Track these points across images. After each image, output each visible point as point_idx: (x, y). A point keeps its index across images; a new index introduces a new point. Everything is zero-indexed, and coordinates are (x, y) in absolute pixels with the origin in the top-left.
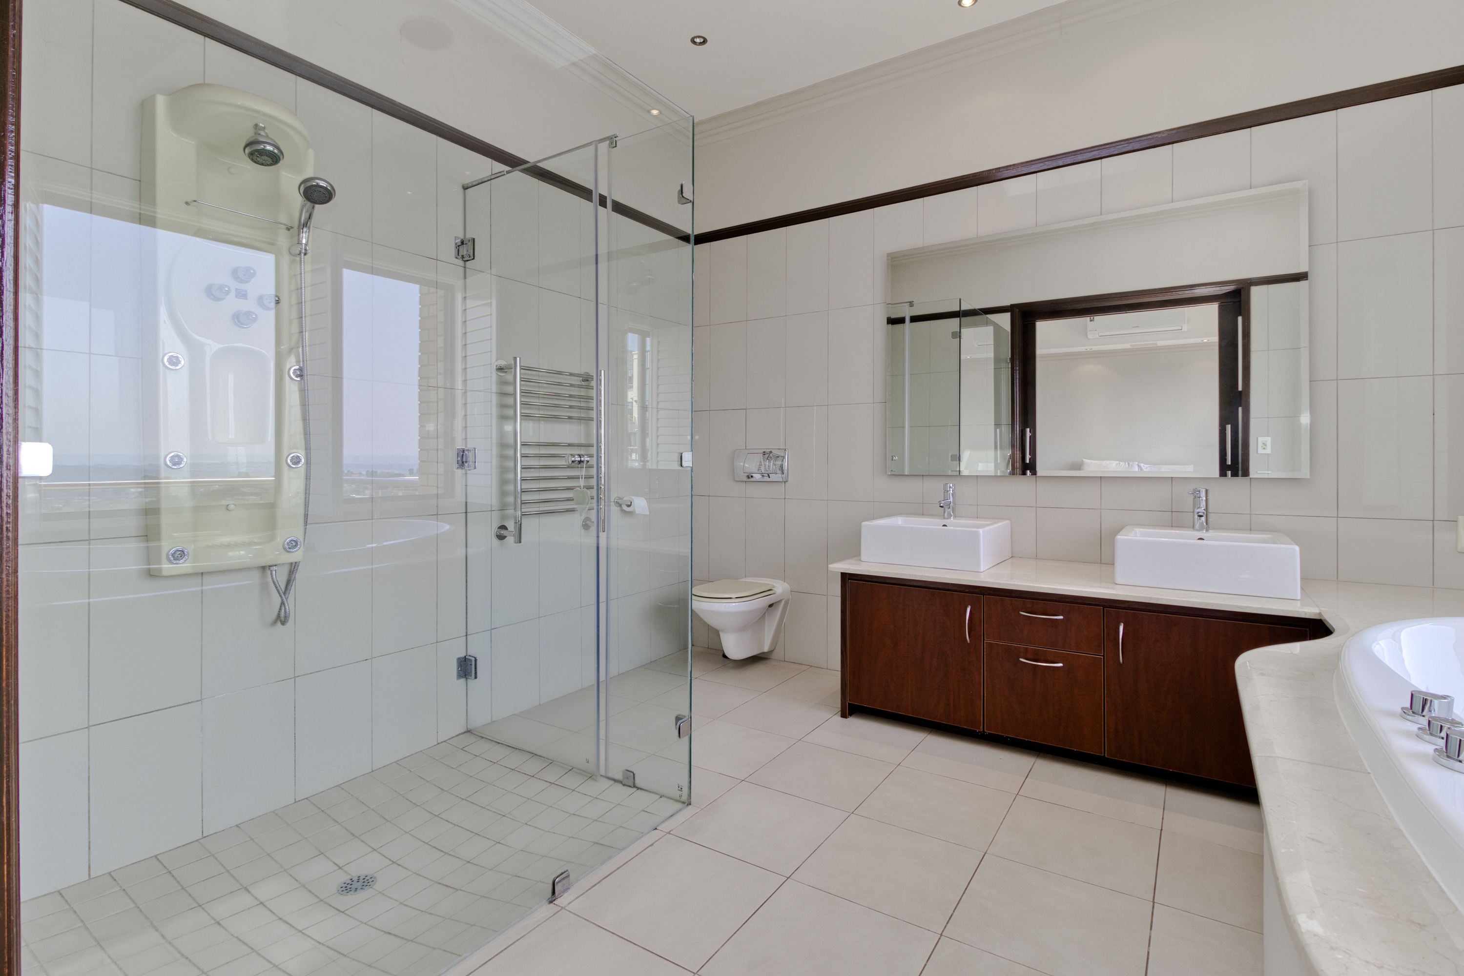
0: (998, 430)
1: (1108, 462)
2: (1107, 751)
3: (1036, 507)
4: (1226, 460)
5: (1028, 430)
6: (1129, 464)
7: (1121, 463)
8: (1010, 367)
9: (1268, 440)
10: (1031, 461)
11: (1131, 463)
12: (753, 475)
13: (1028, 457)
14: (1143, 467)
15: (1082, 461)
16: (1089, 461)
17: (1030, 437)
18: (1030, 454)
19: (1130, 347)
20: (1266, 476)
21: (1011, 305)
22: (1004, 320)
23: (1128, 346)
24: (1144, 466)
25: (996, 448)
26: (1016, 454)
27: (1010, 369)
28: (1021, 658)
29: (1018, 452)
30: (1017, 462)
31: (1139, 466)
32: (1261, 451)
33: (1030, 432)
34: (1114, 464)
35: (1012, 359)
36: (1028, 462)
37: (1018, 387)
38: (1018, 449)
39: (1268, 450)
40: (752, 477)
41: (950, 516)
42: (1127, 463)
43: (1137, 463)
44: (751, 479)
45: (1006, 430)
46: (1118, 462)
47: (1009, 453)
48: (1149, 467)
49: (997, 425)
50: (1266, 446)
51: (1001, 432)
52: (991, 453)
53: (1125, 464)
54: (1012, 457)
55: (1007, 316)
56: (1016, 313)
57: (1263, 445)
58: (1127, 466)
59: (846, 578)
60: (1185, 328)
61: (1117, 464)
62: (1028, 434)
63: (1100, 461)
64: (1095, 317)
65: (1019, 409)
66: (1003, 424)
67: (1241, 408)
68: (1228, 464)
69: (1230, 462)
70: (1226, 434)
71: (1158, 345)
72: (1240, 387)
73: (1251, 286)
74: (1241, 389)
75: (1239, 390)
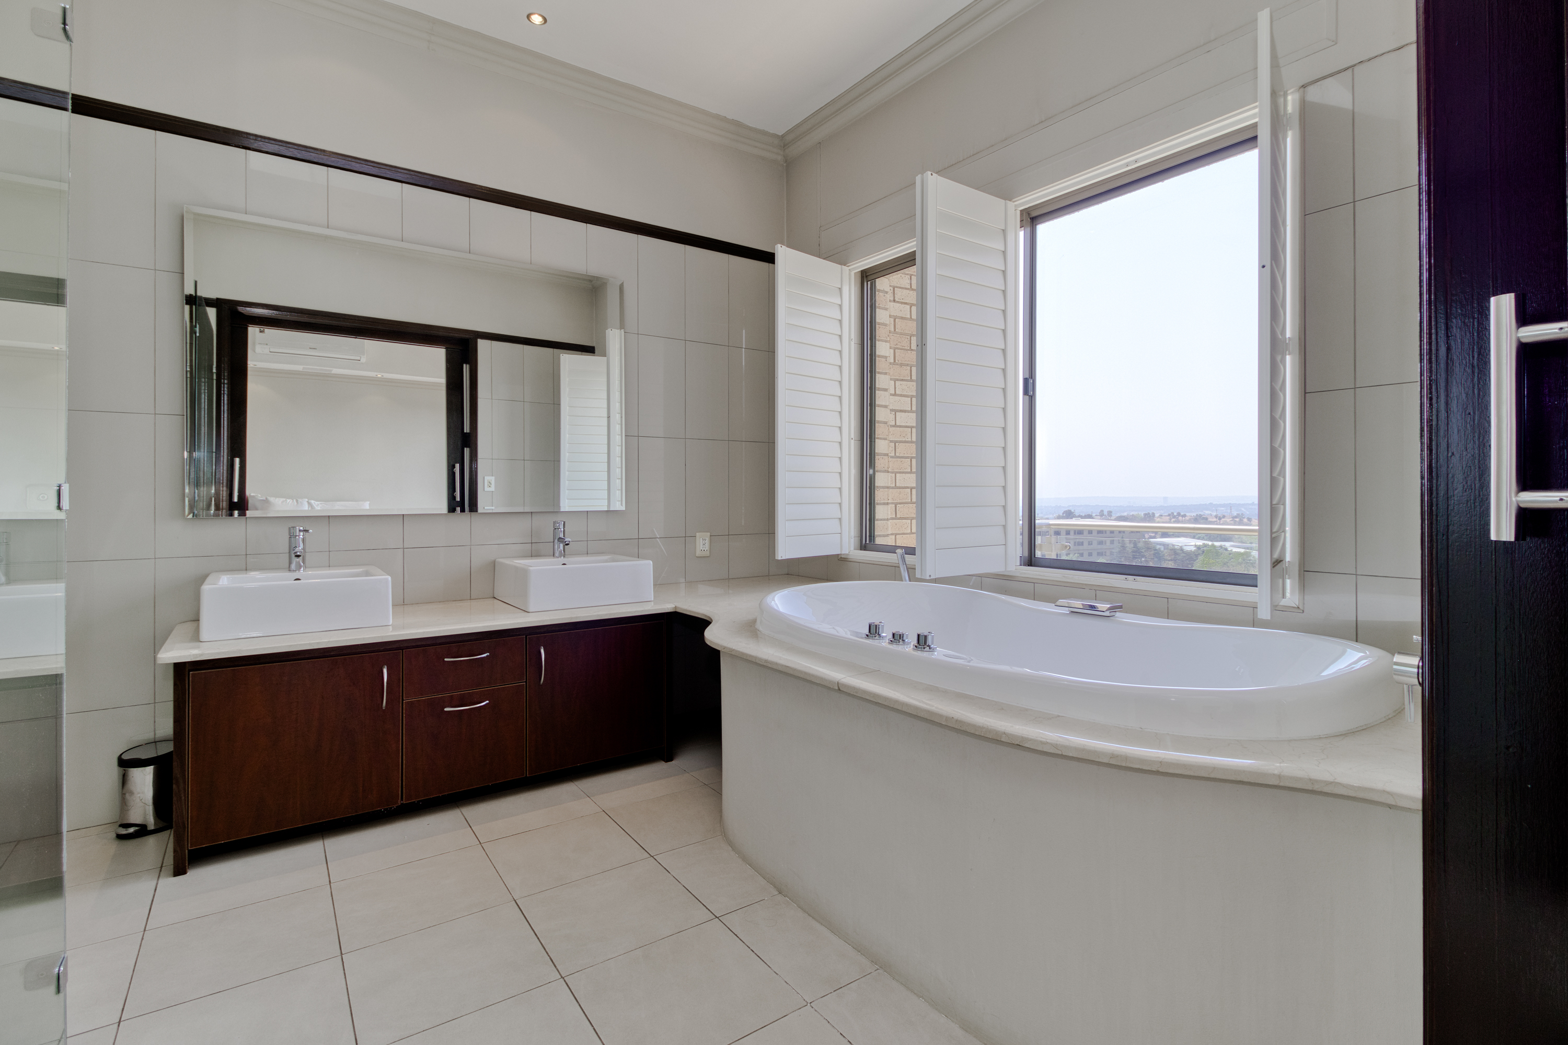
2: (529, 771)
3: (404, 548)
4: (454, 498)
6: (297, 501)
7: (288, 500)
9: (492, 479)
11: (300, 500)
14: (314, 505)
17: (239, 468)
20: (491, 512)
23: (299, 368)
24: (315, 503)
28: (445, 707)
31: (309, 503)
32: (487, 489)
39: (492, 489)
41: (299, 567)
42: (295, 500)
43: (307, 500)
46: (285, 499)
48: (321, 504)
50: (491, 484)
53: (293, 501)
56: (222, 310)
57: (489, 484)
58: (296, 503)
59: (181, 670)
60: (363, 360)
61: (283, 502)
64: (266, 330)
67: (468, 449)
68: (457, 500)
69: (459, 500)
70: (454, 474)
71: (333, 372)
72: (467, 429)
73: (478, 338)
74: (468, 432)
75: (465, 431)
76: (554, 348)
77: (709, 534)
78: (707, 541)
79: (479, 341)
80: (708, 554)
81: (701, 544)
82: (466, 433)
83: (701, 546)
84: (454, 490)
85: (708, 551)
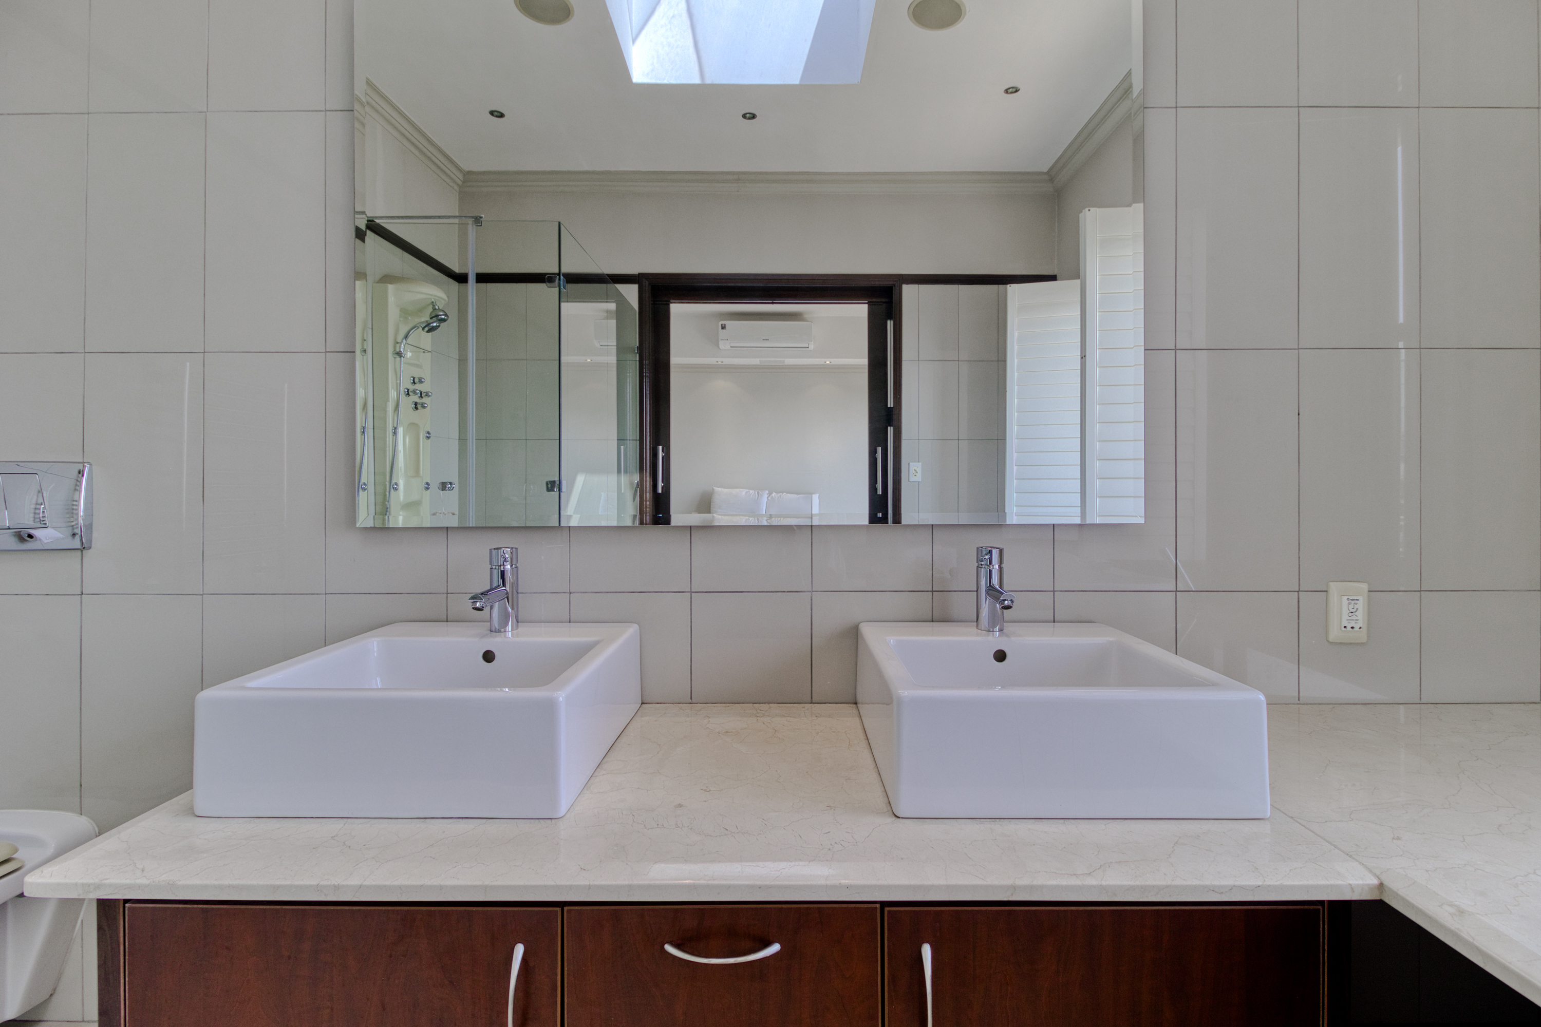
0: (622, 447)
1: (738, 490)
4: (876, 490)
5: (660, 448)
7: (751, 491)
8: (638, 359)
9: (919, 466)
10: (664, 492)
11: (760, 492)
12: (32, 532)
13: (660, 485)
15: (713, 489)
16: (720, 489)
17: (663, 458)
18: (662, 482)
19: (759, 363)
21: (639, 274)
22: (631, 293)
23: (756, 361)
25: (619, 471)
26: (646, 481)
27: (638, 363)
29: (648, 478)
30: (646, 493)
32: (912, 479)
33: (663, 451)
34: (744, 493)
35: (641, 349)
36: (660, 491)
37: (648, 389)
38: (648, 474)
39: (919, 478)
40: (30, 536)
42: (756, 493)
44: (30, 545)
45: (632, 447)
46: (748, 490)
47: (636, 478)
49: (621, 440)
50: (917, 472)
51: (625, 450)
52: (613, 478)
53: (754, 493)
54: (641, 484)
55: (635, 287)
56: (645, 287)
57: (914, 472)
60: (812, 347)
61: (747, 492)
62: (661, 454)
63: (730, 490)
65: (650, 419)
66: (628, 439)
67: (892, 428)
68: (878, 493)
69: (881, 494)
70: (876, 459)
71: (786, 363)
72: (890, 404)
73: (903, 283)
74: (892, 406)
75: (889, 406)
76: (998, 284)
77: (1365, 587)
78: (1361, 605)
79: (905, 287)
80: (1363, 637)
81: (1345, 612)
82: (890, 408)
83: (1345, 616)
84: (876, 482)
85: (1364, 630)
